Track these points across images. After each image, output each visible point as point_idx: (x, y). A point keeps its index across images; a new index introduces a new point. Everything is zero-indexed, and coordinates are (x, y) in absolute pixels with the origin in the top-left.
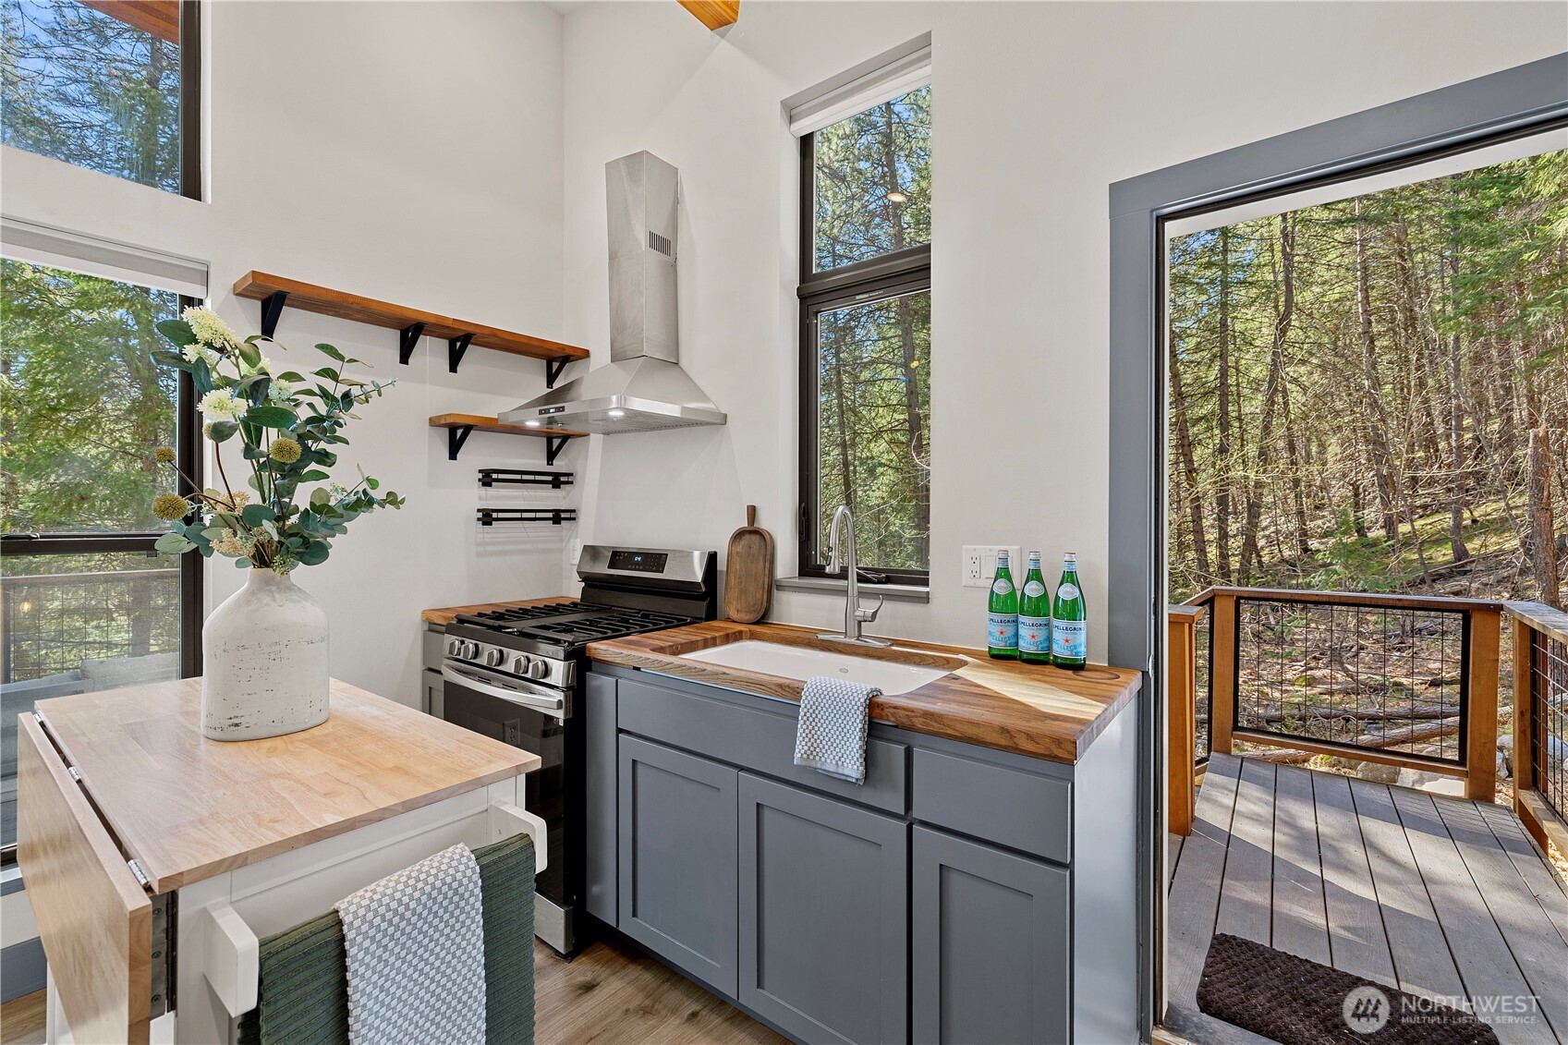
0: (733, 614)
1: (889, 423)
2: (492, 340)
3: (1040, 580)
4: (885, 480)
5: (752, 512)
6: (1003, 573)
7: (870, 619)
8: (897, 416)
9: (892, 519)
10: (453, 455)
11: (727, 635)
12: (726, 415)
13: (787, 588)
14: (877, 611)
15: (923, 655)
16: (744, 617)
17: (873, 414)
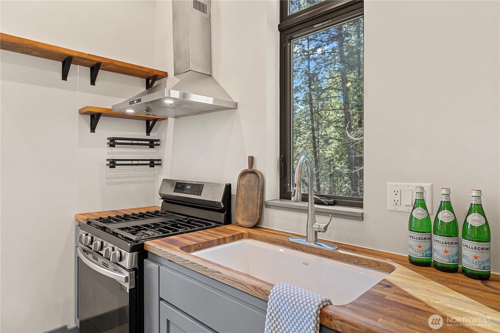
0: (240, 222)
1: (335, 118)
2: (112, 67)
3: (450, 209)
4: (333, 145)
5: (251, 160)
6: (420, 203)
7: (323, 231)
8: (338, 115)
9: (336, 164)
10: (93, 129)
11: (234, 236)
12: (237, 103)
13: (271, 207)
14: (328, 225)
15: (360, 258)
16: (246, 223)
17: (327, 114)
